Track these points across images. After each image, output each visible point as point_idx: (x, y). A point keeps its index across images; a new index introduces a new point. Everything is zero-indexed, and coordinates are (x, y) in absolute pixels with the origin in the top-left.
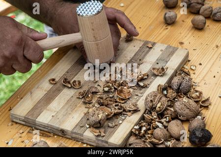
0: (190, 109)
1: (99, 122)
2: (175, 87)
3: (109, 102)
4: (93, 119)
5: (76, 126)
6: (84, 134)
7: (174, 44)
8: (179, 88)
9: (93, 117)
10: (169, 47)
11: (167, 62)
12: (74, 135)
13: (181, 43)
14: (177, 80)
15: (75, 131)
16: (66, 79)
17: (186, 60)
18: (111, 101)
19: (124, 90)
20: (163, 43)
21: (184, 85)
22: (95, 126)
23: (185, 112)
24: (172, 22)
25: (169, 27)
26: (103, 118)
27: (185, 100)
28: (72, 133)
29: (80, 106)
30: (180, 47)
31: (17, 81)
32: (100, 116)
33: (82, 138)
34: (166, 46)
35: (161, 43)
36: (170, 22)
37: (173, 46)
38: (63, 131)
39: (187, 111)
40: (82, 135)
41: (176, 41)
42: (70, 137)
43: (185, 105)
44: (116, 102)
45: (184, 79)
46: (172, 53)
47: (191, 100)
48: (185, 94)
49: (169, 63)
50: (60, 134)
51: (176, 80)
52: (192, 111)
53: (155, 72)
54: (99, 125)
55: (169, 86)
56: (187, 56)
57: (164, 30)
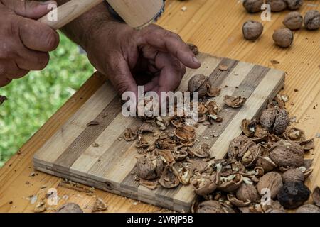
1: (155, 171)
2: (267, 124)
3: (169, 145)
4: (145, 168)
5: (127, 176)
6: (139, 188)
7: (265, 63)
8: (272, 126)
9: (146, 165)
10: (257, 67)
11: (254, 88)
12: (124, 190)
13: (275, 62)
14: (269, 115)
15: (125, 183)
17: (281, 88)
18: (171, 143)
19: (185, 127)
20: (248, 61)
21: (279, 120)
26: (159, 165)
28: (122, 186)
30: (272, 68)
32: (155, 163)
33: (136, 193)
34: (252, 65)
35: (245, 61)
37: (263, 65)
38: (108, 184)
40: (136, 190)
41: (268, 58)
42: (119, 193)
44: (179, 144)
45: (278, 112)
46: (261, 76)
49: (257, 89)
50: (104, 188)
51: (267, 115)
54: (154, 176)
55: (257, 122)
56: (283, 80)
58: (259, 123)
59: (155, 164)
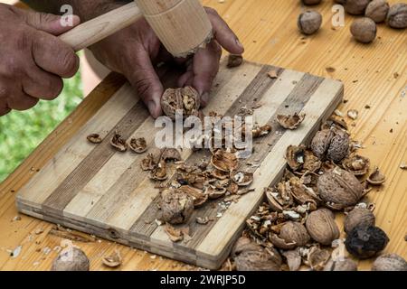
0: (345, 189)
1: (181, 214)
2: (319, 150)
3: (198, 178)
4: (169, 208)
5: (137, 221)
6: (152, 236)
7: (318, 71)
8: (326, 152)
9: (171, 205)
10: (308, 76)
11: (304, 104)
12: (133, 239)
13: (331, 70)
14: (322, 138)
15: (134, 230)
16: (117, 136)
17: (339, 101)
18: (201, 176)
19: (225, 155)
20: (296, 69)
21: (335, 145)
22: (173, 222)
23: (335, 194)
24: (313, 30)
25: (308, 41)
26: (188, 206)
27: (336, 171)
28: (130, 234)
29: (144, 186)
30: (327, 76)
31: (30, 141)
32: (183, 203)
33: (148, 243)
34: (302, 74)
35: (294, 69)
36: (309, 31)
37: (316, 74)
38: (112, 231)
39: (340, 191)
40: (148, 238)
41: (321, 65)
42: (126, 243)
43: (336, 181)
44: (211, 177)
45: (335, 135)
46: (313, 88)
47: (347, 173)
48: (338, 162)
49: (307, 105)
50: (107, 237)
51: (320, 138)
52: (348, 192)
53: (283, 123)
54: (181, 219)
55: (307, 147)
56: (341, 93)
57: (299, 44)
58: (310, 150)
59: (183, 205)
